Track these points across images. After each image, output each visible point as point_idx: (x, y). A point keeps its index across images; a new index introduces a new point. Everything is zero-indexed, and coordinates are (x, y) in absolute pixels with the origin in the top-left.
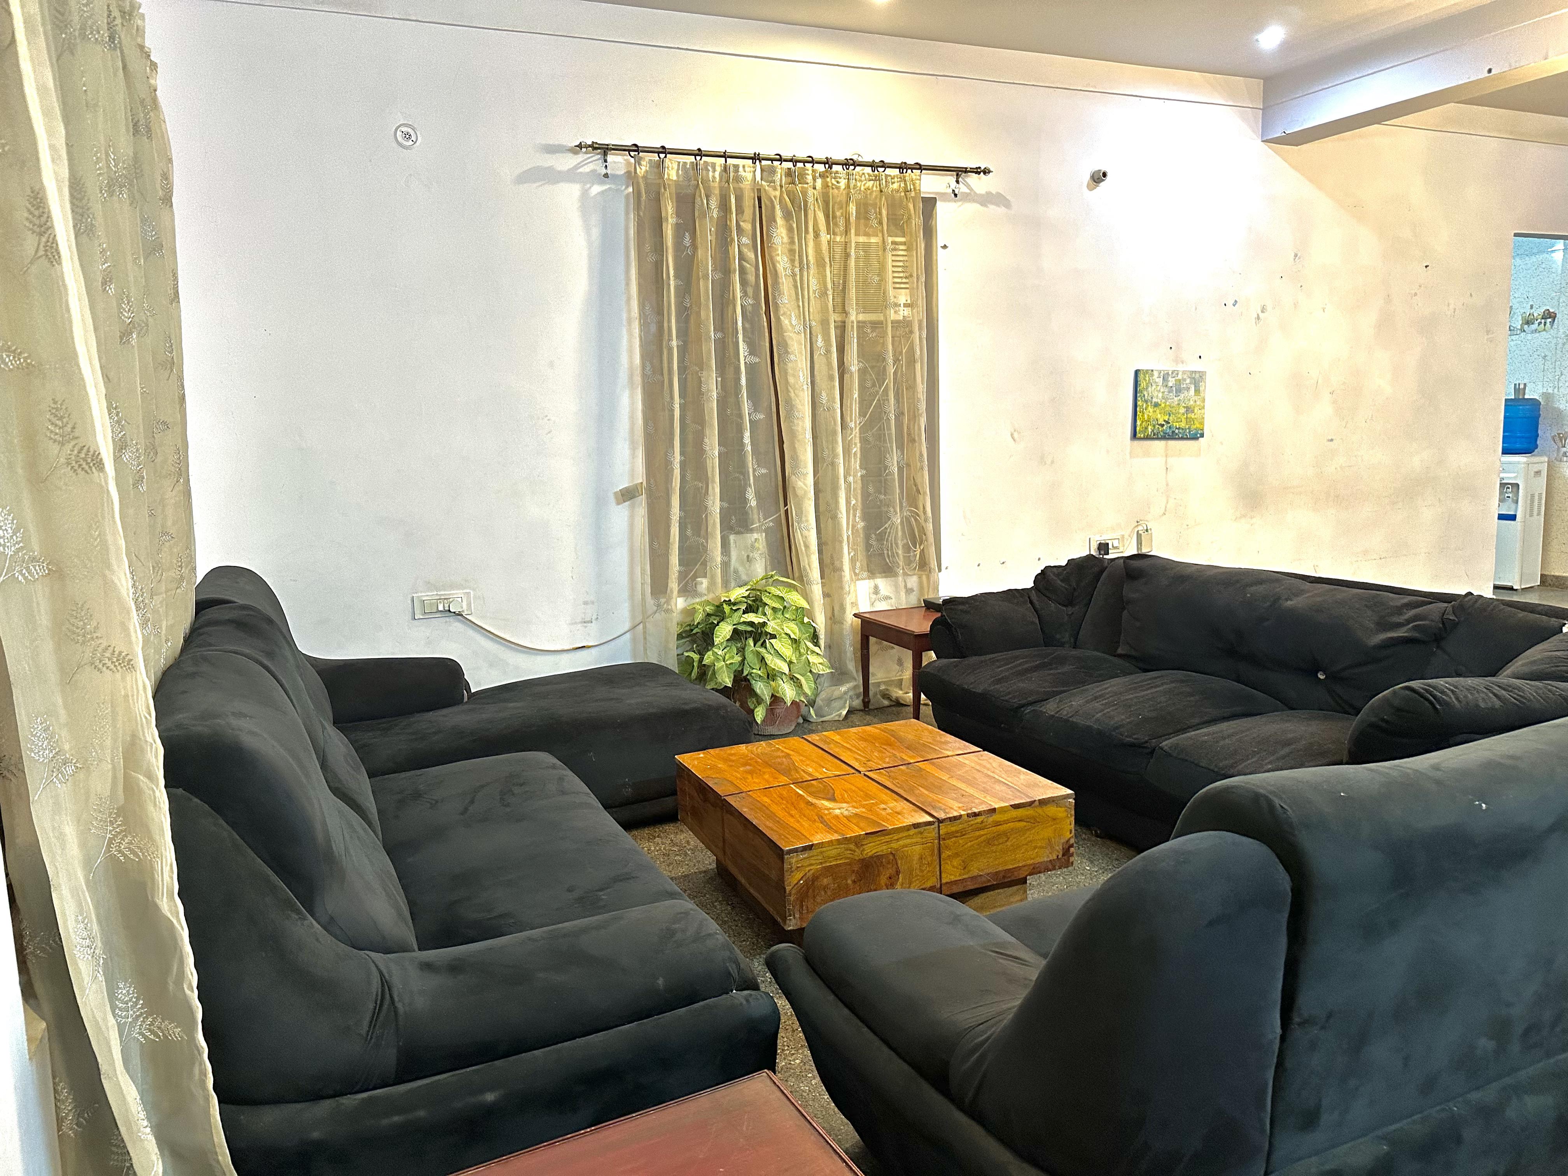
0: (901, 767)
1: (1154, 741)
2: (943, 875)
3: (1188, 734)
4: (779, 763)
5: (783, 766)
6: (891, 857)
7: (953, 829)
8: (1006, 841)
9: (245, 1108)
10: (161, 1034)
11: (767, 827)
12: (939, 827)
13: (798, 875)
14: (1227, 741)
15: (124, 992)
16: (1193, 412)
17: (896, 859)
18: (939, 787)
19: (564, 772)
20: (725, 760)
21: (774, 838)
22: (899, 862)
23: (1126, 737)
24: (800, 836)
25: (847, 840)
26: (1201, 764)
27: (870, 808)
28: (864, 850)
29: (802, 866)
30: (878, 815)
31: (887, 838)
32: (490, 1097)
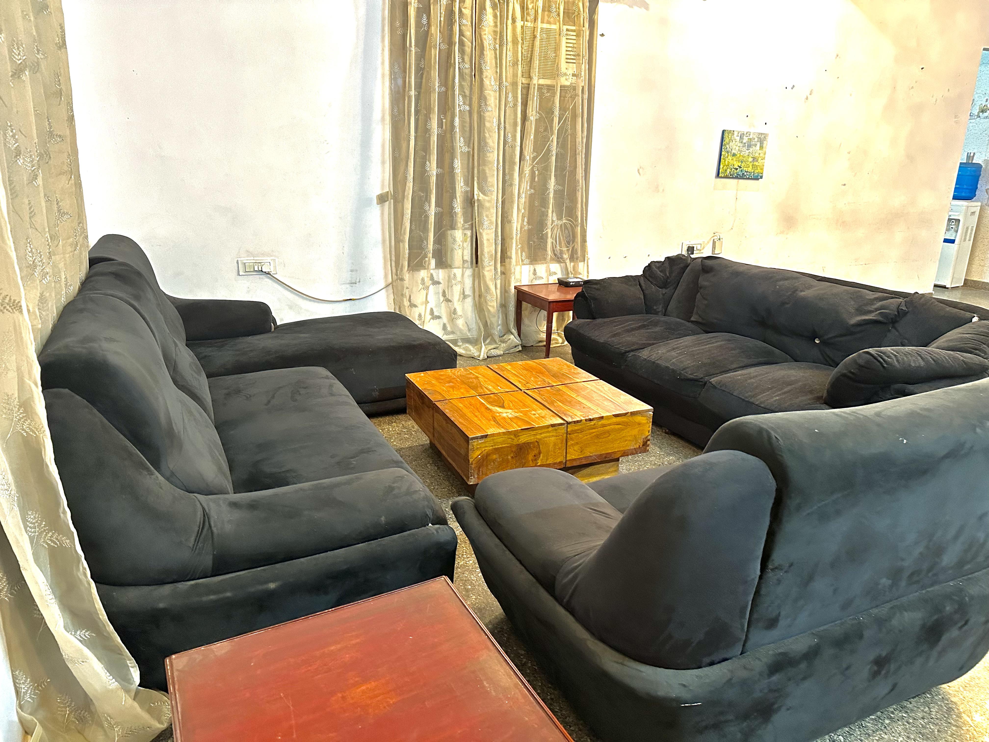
0: (547, 388)
1: (706, 377)
2: (568, 455)
3: (729, 375)
4: (471, 382)
5: (474, 384)
6: (536, 444)
7: (576, 428)
8: (608, 436)
9: (116, 588)
10: (58, 543)
11: (460, 422)
12: (567, 426)
13: (478, 453)
14: (753, 380)
15: (32, 517)
16: (757, 161)
17: (539, 445)
18: (570, 402)
19: (334, 381)
20: (437, 379)
21: (464, 430)
22: (541, 446)
23: (690, 374)
24: (480, 429)
25: (509, 433)
26: (734, 394)
27: (525, 413)
28: (519, 439)
29: (480, 447)
30: (530, 417)
31: (534, 432)
32: (272, 586)
